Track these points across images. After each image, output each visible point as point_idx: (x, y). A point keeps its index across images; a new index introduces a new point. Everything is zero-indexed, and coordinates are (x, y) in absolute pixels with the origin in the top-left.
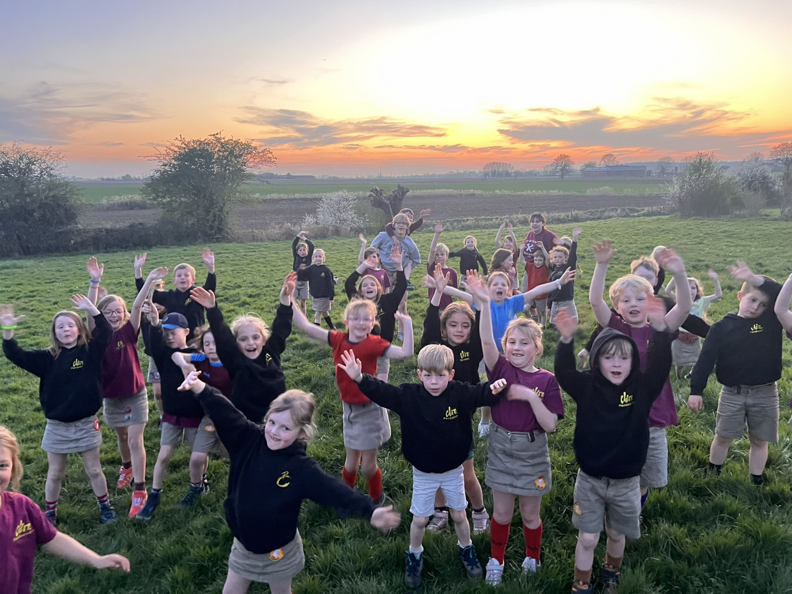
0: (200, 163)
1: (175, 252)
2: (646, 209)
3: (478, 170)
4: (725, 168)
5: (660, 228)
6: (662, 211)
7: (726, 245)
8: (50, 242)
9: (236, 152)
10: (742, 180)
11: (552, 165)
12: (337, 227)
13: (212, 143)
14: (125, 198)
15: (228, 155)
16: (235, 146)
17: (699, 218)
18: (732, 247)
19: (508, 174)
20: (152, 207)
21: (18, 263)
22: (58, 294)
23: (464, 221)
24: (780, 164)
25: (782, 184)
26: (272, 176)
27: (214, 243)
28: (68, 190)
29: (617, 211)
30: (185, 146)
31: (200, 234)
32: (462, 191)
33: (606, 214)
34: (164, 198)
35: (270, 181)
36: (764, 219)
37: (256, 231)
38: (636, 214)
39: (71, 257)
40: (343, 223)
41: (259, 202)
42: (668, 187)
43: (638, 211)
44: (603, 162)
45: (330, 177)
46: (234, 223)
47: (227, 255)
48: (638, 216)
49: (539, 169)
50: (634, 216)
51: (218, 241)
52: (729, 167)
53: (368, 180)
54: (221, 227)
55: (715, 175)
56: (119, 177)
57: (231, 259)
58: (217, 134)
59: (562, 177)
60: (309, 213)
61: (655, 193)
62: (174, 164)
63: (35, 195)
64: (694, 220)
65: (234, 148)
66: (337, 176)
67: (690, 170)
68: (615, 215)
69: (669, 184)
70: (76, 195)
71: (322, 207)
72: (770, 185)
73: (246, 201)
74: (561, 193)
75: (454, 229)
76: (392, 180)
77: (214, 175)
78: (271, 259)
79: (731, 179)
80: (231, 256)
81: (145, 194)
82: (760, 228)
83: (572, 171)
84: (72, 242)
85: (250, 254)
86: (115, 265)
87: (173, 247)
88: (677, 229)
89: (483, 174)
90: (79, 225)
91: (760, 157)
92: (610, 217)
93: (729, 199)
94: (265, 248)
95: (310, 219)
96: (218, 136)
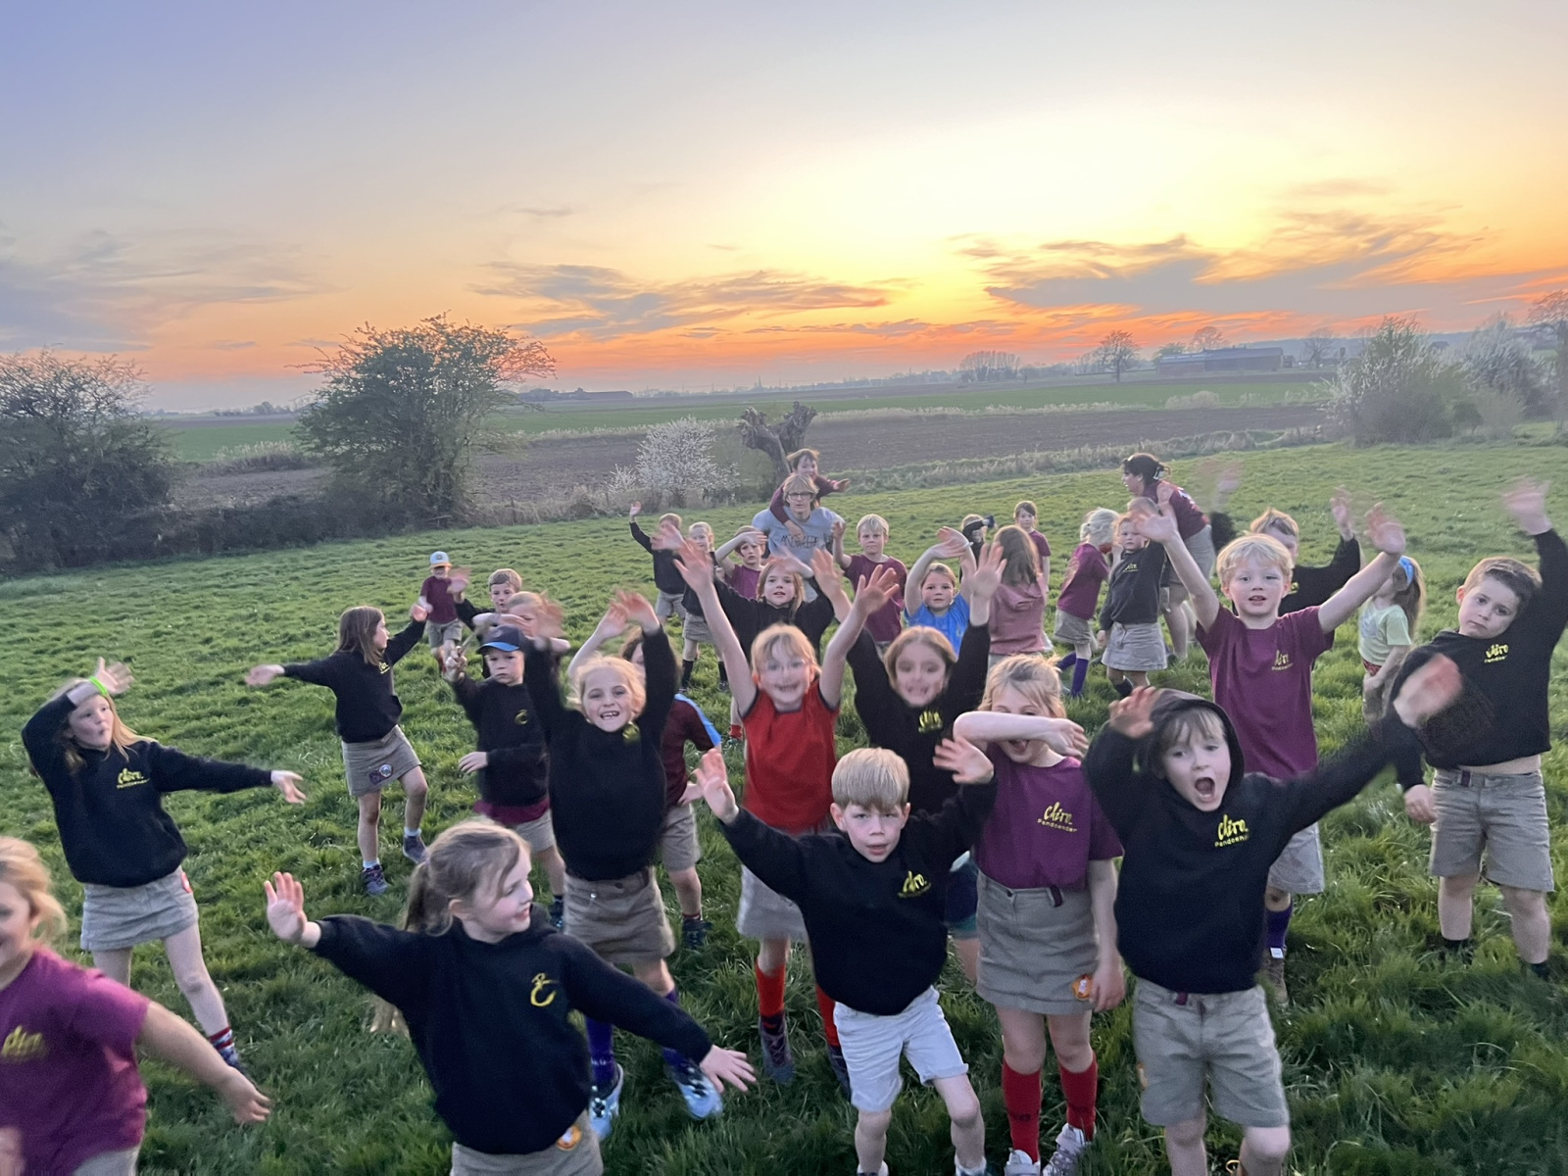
0: (407, 376)
1: (360, 551)
2: (1287, 432)
3: (951, 368)
4: (1440, 345)
5: (1316, 468)
6: (1319, 436)
7: (1450, 498)
8: (116, 539)
9: (477, 352)
10: (1475, 368)
11: (1096, 353)
12: (677, 490)
13: (428, 334)
14: (262, 449)
15: (460, 356)
16: (474, 339)
17: (1393, 445)
18: (1462, 500)
19: (1009, 374)
20: (315, 463)
21: (55, 582)
22: (133, 640)
23: (927, 469)
24: (1549, 335)
25: (1553, 374)
26: (547, 395)
27: (437, 529)
28: (149, 436)
29: (1228, 438)
30: (376, 344)
31: (408, 514)
32: (921, 410)
33: (1207, 445)
34: (338, 445)
35: (546, 405)
36: (1521, 444)
37: (520, 504)
38: (1267, 443)
39: (157, 569)
40: (688, 482)
41: (526, 448)
42: (1329, 387)
43: (1271, 437)
44: (1196, 343)
45: (661, 393)
46: (479, 490)
47: (462, 552)
48: (1272, 447)
49: (1072, 362)
50: (1263, 447)
51: (445, 525)
52: (1446, 344)
53: (735, 396)
54: (450, 498)
55: (1422, 360)
56: (249, 409)
57: (471, 560)
58: (438, 318)
59: (1118, 377)
60: (622, 466)
61: (1303, 400)
62: (355, 379)
63: (86, 450)
64: (1382, 450)
65: (471, 343)
66: (675, 390)
67: (1371, 353)
68: (1226, 447)
69: (1330, 381)
70: (165, 445)
71: (647, 451)
72: (1531, 376)
73: (499, 445)
74: (1117, 407)
75: (907, 485)
76: (782, 393)
77: (433, 396)
78: (549, 557)
79: (1452, 368)
80: (470, 553)
81: (300, 438)
82: (1515, 461)
83: (1136, 363)
84: (160, 537)
85: (508, 548)
86: (244, 580)
87: (354, 540)
88: (1350, 469)
89: (960, 376)
90: (171, 505)
91: (1509, 322)
92: (1215, 451)
93: (1451, 407)
94: (540, 535)
95: (625, 477)
96: (441, 321)
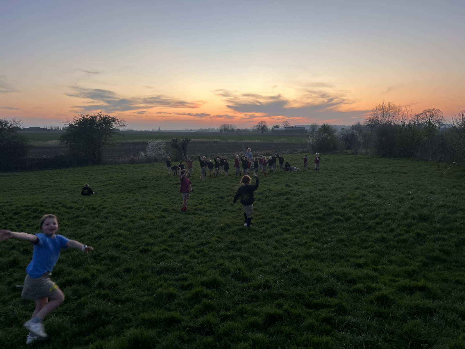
11: (256, 126)
19: (233, 131)
32: (210, 140)
44: (283, 125)
59: (262, 133)
68: (286, 153)
74: (262, 142)
83: (267, 129)
89: (219, 130)
91: (360, 124)
